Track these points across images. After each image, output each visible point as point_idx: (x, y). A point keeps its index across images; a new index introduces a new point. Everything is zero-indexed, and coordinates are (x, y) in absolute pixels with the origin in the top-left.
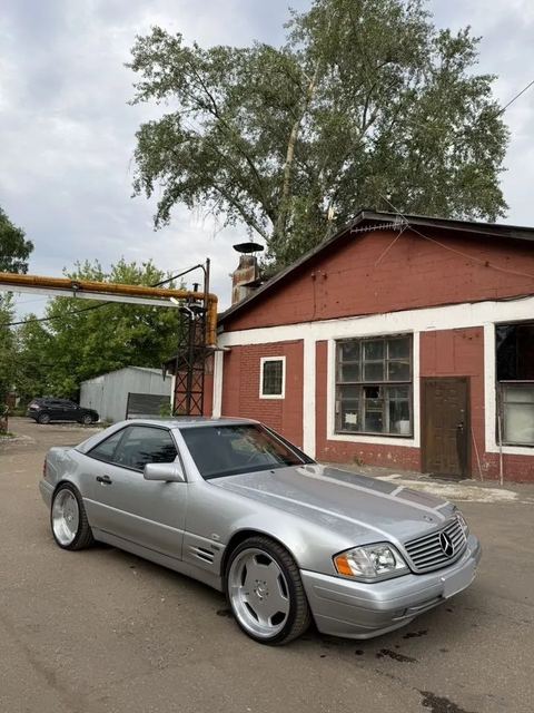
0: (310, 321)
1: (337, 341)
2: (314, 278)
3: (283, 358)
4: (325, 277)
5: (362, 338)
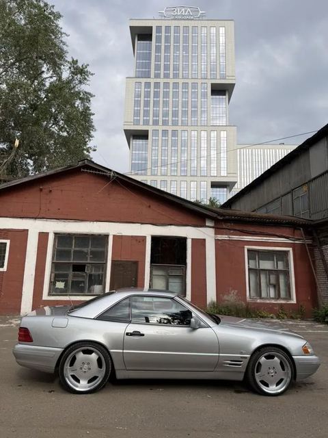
0: (36, 218)
1: (55, 234)
2: (41, 190)
3: (8, 242)
4: (51, 191)
5: (74, 234)
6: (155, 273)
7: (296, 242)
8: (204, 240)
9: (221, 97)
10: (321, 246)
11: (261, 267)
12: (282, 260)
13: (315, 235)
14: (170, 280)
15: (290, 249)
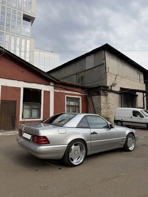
6: (25, 107)
7: (83, 95)
8: (49, 91)
9: (28, 22)
10: (92, 96)
11: (71, 104)
12: (77, 102)
13: (90, 92)
14: (33, 111)
15: (81, 97)
